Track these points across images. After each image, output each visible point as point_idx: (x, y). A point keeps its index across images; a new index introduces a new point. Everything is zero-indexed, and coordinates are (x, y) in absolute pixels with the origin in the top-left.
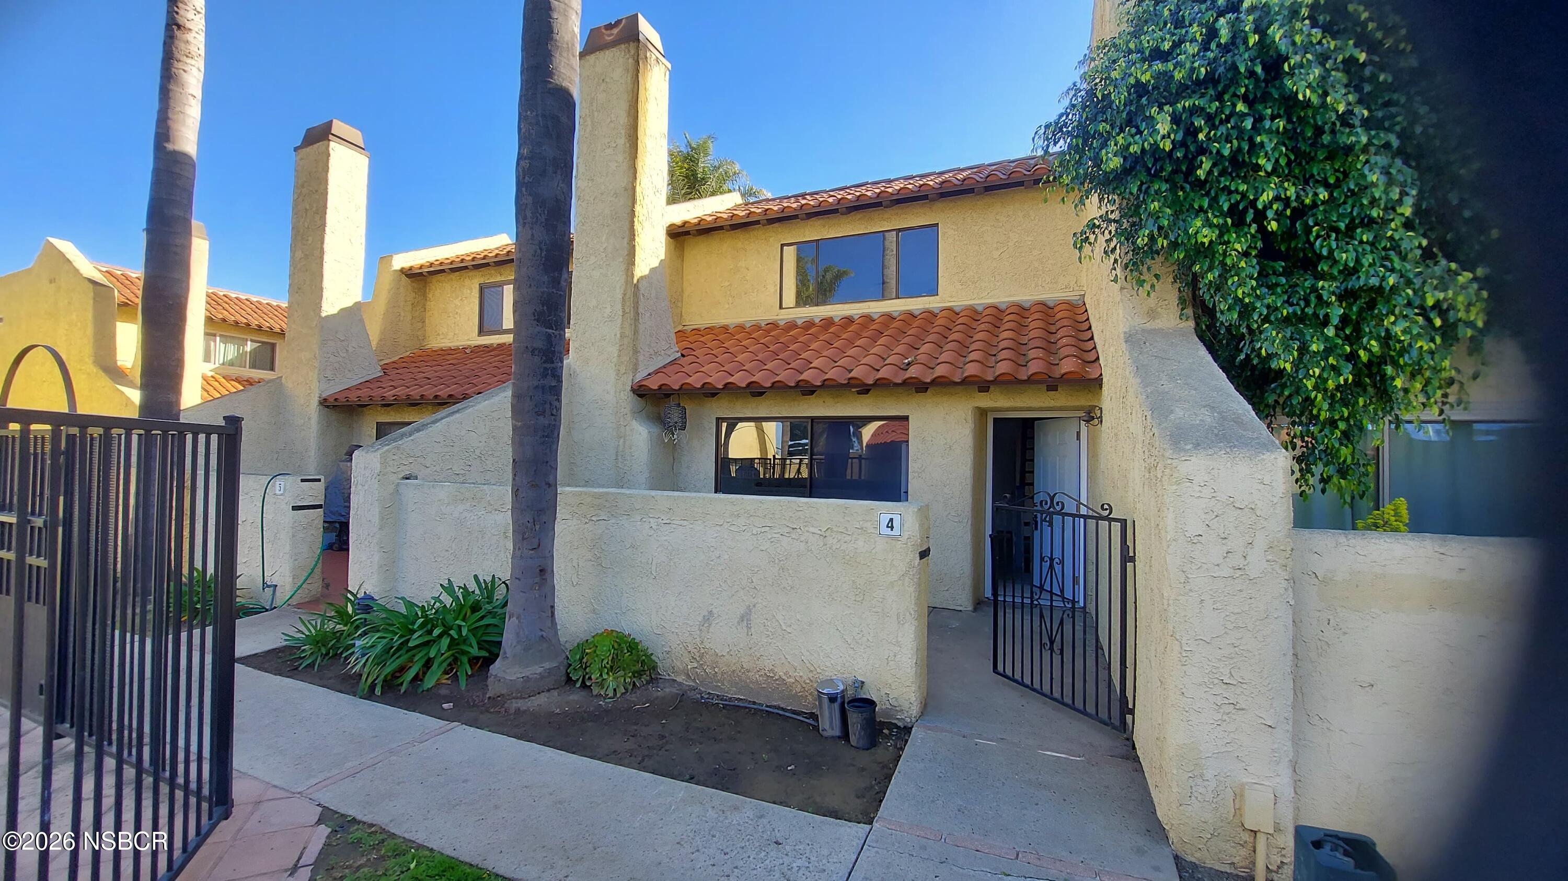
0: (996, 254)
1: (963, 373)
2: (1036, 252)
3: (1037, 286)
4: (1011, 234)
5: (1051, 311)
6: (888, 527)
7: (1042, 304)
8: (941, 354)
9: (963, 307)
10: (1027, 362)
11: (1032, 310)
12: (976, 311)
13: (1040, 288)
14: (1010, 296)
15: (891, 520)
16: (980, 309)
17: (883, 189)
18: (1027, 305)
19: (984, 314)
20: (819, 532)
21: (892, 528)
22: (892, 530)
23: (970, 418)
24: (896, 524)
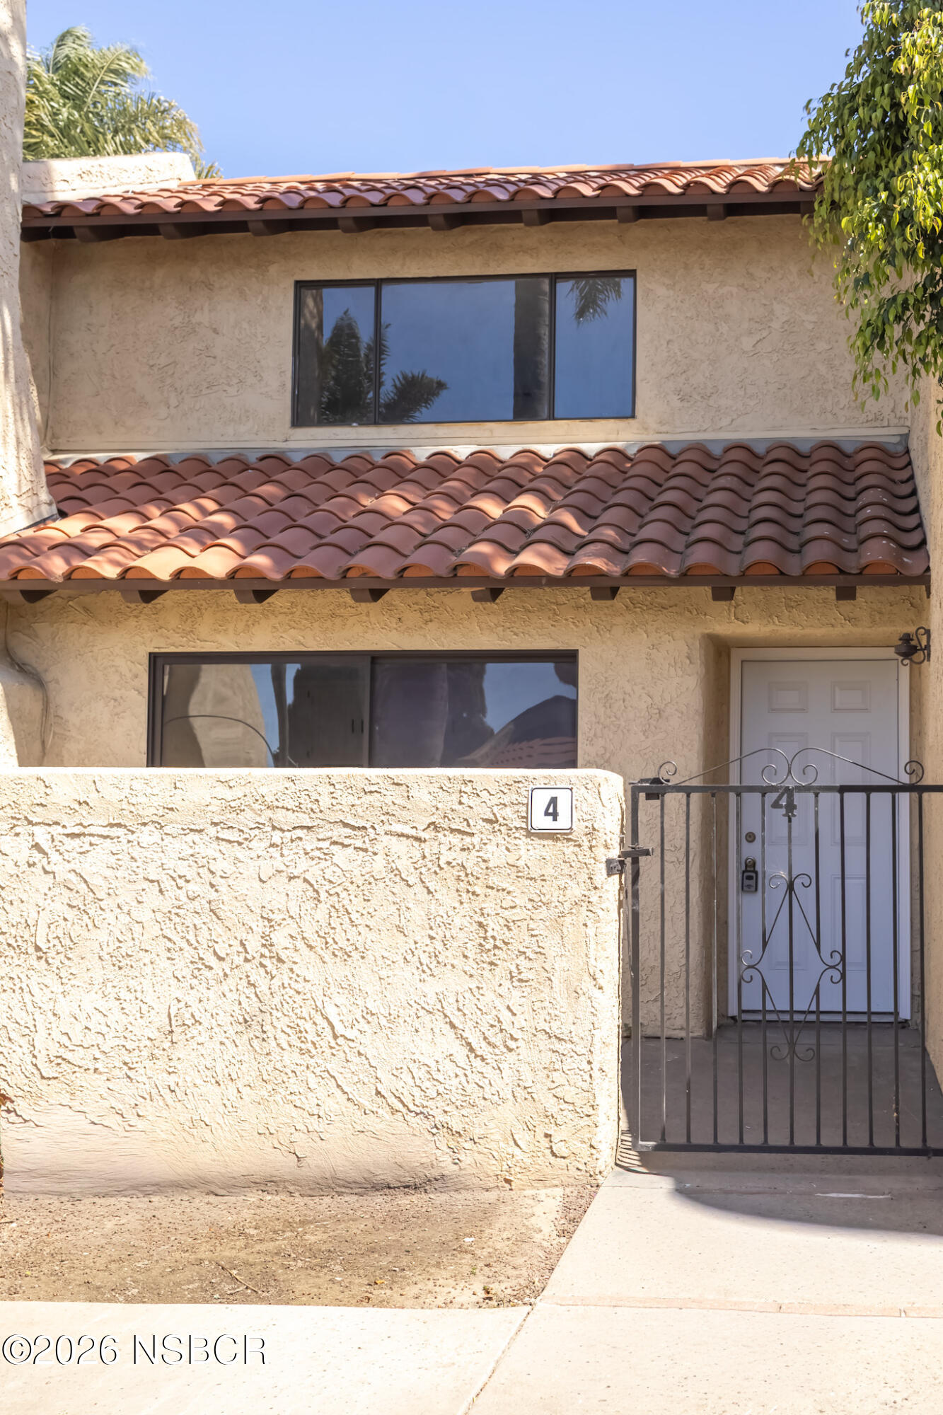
0: (747, 343)
1: (683, 561)
2: (822, 346)
3: (823, 411)
4: (777, 307)
5: (847, 461)
6: (547, 814)
7: (830, 445)
8: (641, 527)
9: (685, 446)
10: (803, 545)
11: (815, 457)
12: (708, 454)
13: (830, 416)
14: (774, 428)
15: (554, 801)
16: (717, 451)
17: (522, 185)
18: (805, 448)
19: (724, 461)
20: (413, 832)
21: (555, 816)
22: (555, 819)
23: (697, 655)
24: (563, 807)
